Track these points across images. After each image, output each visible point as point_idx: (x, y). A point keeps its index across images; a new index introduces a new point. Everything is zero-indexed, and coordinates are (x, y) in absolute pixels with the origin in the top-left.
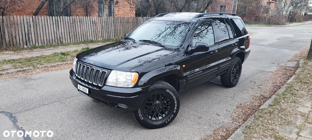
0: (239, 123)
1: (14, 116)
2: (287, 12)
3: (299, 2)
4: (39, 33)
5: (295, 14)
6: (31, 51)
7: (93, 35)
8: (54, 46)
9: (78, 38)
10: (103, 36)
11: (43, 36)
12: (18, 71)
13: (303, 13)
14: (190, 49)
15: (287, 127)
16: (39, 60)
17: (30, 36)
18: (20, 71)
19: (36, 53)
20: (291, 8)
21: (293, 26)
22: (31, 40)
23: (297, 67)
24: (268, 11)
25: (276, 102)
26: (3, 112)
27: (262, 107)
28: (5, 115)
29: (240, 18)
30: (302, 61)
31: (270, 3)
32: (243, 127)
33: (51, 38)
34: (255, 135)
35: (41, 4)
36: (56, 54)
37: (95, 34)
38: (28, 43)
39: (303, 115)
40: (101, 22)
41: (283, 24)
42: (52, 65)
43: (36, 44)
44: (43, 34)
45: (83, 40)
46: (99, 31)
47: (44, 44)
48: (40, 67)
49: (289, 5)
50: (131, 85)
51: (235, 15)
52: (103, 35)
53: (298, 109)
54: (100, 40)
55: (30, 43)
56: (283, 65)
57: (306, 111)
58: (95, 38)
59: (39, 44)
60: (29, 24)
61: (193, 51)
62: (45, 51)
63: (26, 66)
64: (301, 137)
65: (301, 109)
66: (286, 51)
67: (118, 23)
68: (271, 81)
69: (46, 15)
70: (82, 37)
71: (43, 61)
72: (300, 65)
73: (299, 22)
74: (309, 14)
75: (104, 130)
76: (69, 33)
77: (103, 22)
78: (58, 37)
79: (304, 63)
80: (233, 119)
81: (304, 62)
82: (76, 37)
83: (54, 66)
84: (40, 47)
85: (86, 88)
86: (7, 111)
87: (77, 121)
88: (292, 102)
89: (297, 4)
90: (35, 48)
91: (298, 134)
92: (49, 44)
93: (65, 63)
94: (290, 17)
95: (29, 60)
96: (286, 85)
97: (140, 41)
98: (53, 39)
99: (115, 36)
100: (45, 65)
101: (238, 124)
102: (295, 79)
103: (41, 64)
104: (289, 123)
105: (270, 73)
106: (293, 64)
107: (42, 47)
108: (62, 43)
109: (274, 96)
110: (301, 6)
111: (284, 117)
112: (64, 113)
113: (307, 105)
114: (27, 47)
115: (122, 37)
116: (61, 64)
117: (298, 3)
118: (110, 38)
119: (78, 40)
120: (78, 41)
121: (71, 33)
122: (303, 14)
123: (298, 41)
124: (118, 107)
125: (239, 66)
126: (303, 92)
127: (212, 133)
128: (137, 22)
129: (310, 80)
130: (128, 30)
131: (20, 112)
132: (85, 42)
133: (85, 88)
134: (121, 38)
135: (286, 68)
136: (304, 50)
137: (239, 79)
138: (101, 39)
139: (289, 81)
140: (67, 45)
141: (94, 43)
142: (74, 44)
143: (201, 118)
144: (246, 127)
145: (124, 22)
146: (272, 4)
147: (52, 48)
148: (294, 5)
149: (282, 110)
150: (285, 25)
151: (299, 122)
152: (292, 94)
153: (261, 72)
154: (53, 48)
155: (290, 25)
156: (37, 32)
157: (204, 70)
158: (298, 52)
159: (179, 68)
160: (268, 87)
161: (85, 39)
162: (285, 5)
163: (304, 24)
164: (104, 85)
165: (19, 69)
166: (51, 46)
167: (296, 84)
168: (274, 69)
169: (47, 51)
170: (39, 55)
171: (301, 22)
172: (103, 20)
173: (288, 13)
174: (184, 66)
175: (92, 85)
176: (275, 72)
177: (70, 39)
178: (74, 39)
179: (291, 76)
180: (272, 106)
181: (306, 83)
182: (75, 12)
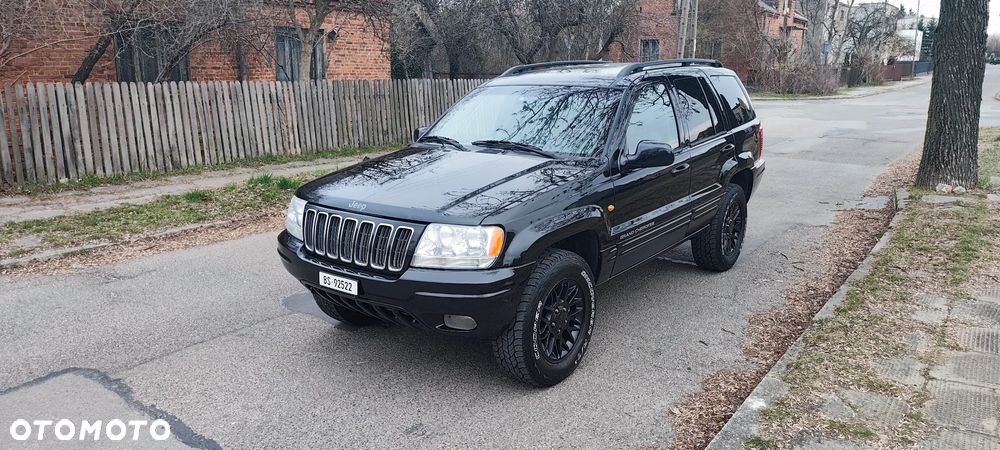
0: (766, 359)
1: (113, 377)
2: (838, 54)
3: (870, 24)
4: (105, 136)
5: (862, 61)
6: (83, 192)
7: (273, 137)
8: (155, 177)
9: (227, 148)
10: (302, 140)
11: (119, 146)
12: (66, 255)
13: (885, 58)
14: (622, 160)
15: (894, 360)
16: (123, 220)
17: (78, 145)
18: (73, 254)
19: (103, 200)
20: (850, 43)
21: (861, 96)
22: (80, 158)
23: (892, 210)
24: (786, 54)
25: (854, 302)
26: (75, 369)
27: (817, 317)
28: (86, 376)
29: (733, 73)
30: (903, 194)
31: (789, 28)
32: (780, 366)
33: (142, 151)
34: (817, 384)
35: (97, 44)
36: (169, 201)
37: (278, 134)
38: (71, 168)
39: (930, 330)
40: (298, 97)
41: (831, 92)
42: (168, 232)
43: (95, 172)
44: (118, 139)
45: (242, 155)
46: (290, 126)
47: (120, 172)
48: (133, 240)
49: (842, 34)
50: (486, 261)
51: (720, 66)
52: (302, 135)
53: (914, 317)
54: (293, 153)
55: (77, 168)
56: (852, 205)
57: (935, 319)
58: (280, 148)
59: (104, 171)
60: (74, 107)
61: (630, 167)
62: (128, 191)
63: (89, 239)
64: (934, 382)
65: (921, 316)
66: (854, 169)
67: (347, 98)
68: (828, 251)
69: (110, 78)
70: (241, 146)
71: (135, 222)
72: (901, 204)
73: (875, 85)
74: (902, 59)
75: (398, 399)
76: (200, 133)
77: (303, 96)
78: (166, 148)
79: (911, 197)
80: (747, 352)
81: (907, 195)
82: (219, 147)
83: (173, 237)
84: (110, 181)
85: (349, 281)
86: (87, 367)
87: (312, 379)
88: (896, 300)
89: (865, 30)
90: (95, 183)
91: (926, 374)
92: (137, 170)
93: (206, 224)
94: (849, 69)
95: (91, 220)
96: (870, 258)
97: (474, 144)
98: (151, 152)
99: (341, 140)
100: (147, 232)
101: (764, 362)
102: (892, 240)
103: (134, 232)
104: (898, 351)
105: (821, 229)
106: (880, 203)
107: (117, 180)
108: (177, 166)
109: (844, 289)
110: (877, 36)
111: (882, 337)
112: (262, 361)
113: (937, 305)
114: (69, 182)
115: (361, 140)
116: (195, 230)
117: (869, 28)
118: (325, 146)
119: (228, 154)
120: (228, 159)
121: (204, 135)
122: (886, 62)
123: (881, 140)
124: (445, 327)
125: (740, 208)
126: (919, 273)
127: (698, 389)
128: (405, 94)
129: (934, 243)
130: (379, 119)
131: (126, 366)
132: (247, 162)
133: (345, 280)
134: (357, 146)
135: (862, 215)
136: (902, 165)
137: (740, 247)
138: (299, 151)
139: (877, 248)
140: (196, 170)
141: (279, 163)
142: (215, 167)
143: (658, 352)
144: (788, 366)
145: (367, 94)
146: (793, 33)
147: (148, 183)
148: (858, 35)
149: (873, 320)
150: (836, 93)
151: (924, 346)
152: (893, 279)
153: (796, 227)
154: (155, 183)
155: (849, 93)
156: (100, 134)
157: (658, 220)
158: (885, 170)
159: (597, 214)
160: (823, 267)
161: (249, 153)
162: (830, 34)
163: (890, 91)
164: (408, 266)
165: (67, 250)
166: (146, 177)
167: (897, 253)
168: (829, 217)
169: (137, 193)
170: (116, 204)
171: (881, 84)
172: (303, 92)
173: (841, 59)
174: (611, 207)
175: (368, 270)
176: (834, 227)
177: (203, 152)
178: (213, 152)
179: (880, 236)
180: (844, 311)
181: (925, 250)
182: (203, 68)
